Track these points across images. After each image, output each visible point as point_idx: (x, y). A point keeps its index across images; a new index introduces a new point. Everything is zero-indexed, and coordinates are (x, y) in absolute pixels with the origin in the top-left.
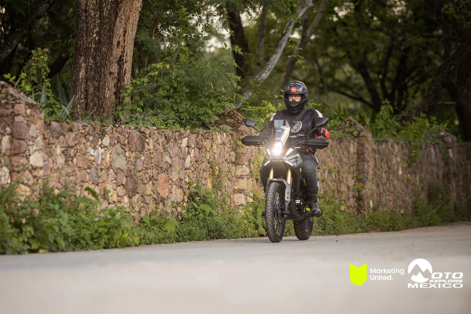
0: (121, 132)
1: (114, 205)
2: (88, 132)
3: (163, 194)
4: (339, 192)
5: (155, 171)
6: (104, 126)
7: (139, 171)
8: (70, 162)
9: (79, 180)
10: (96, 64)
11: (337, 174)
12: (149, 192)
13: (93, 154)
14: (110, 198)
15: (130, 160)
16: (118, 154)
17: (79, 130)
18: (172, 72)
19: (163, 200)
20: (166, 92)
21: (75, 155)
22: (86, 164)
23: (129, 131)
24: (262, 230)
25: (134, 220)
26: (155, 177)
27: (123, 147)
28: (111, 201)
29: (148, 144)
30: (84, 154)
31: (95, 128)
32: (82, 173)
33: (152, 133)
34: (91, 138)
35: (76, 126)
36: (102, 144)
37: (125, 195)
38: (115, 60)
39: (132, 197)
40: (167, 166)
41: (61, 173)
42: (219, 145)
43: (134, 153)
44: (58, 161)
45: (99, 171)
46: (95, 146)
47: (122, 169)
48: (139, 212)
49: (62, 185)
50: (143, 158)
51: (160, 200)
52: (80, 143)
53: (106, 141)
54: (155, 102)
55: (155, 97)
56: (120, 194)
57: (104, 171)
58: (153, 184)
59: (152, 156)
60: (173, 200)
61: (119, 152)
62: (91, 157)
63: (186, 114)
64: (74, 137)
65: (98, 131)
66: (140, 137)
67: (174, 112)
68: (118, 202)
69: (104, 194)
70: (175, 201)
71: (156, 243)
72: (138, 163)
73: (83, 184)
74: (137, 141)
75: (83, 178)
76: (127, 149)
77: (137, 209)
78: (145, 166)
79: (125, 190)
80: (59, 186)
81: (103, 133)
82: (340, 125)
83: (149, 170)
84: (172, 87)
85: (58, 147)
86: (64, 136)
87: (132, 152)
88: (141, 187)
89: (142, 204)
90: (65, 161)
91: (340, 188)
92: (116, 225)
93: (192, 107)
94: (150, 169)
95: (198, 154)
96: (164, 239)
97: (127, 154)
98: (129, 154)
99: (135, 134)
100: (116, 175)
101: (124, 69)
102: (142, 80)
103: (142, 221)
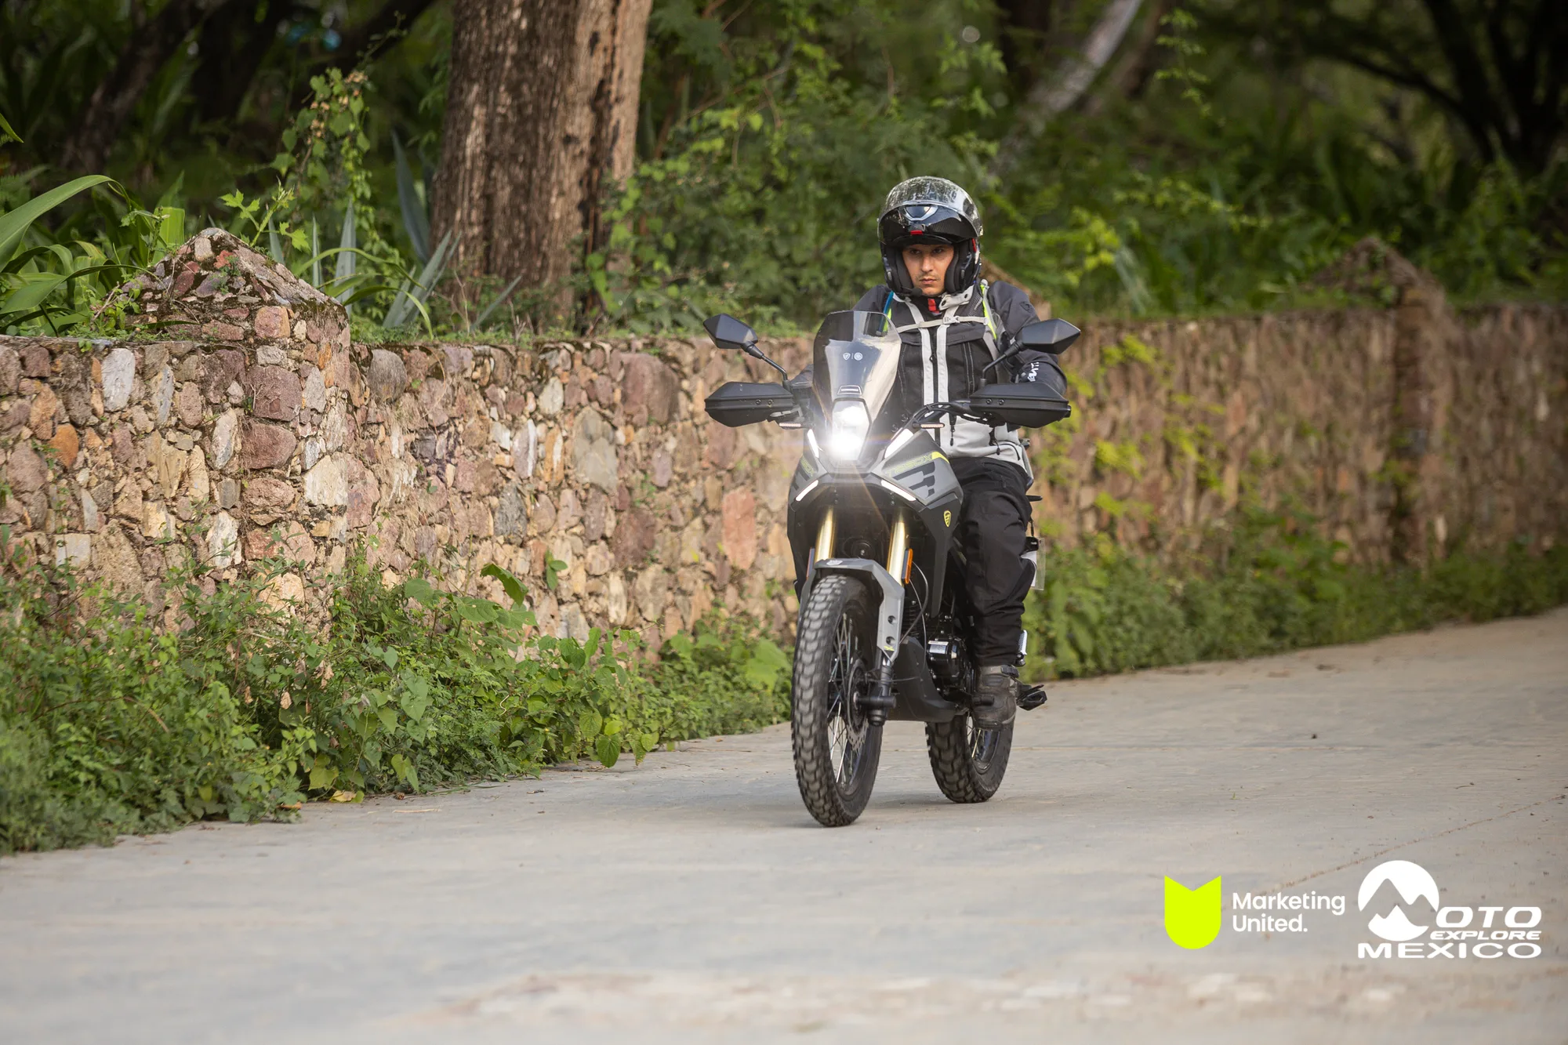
0: (600, 365)
1: (576, 605)
2: (492, 374)
3: (739, 557)
4: (1330, 494)
5: (711, 484)
6: (546, 351)
7: (660, 489)
8: (434, 479)
9: (464, 533)
10: (519, 109)
11: (1324, 439)
12: (691, 554)
13: (506, 445)
14: (564, 584)
15: (630, 453)
16: (591, 439)
17: (465, 370)
18: (773, 132)
19: (737, 577)
20: (749, 196)
21: (451, 454)
22: (485, 480)
23: (626, 357)
24: (1067, 656)
25: (642, 649)
26: (712, 505)
27: (607, 412)
28: (565, 595)
29: (689, 396)
30: (480, 449)
31: (514, 361)
32: (472, 511)
33: (704, 357)
34: (502, 394)
35: (454, 359)
36: (537, 408)
37: (613, 569)
38: (585, 95)
39: (636, 575)
40: (751, 463)
41: (403, 517)
43: (641, 431)
44: (396, 478)
45: (527, 500)
46: (514, 418)
47: (604, 486)
48: (661, 622)
49: (408, 555)
50: (671, 445)
51: (727, 576)
52: (465, 412)
53: (552, 398)
54: (713, 232)
55: (714, 214)
56: (596, 570)
57: (543, 497)
58: (706, 526)
59: (702, 434)
60: (770, 573)
61: (592, 430)
62: (503, 454)
63: (815, 271)
64: (447, 396)
65: (524, 367)
66: (663, 375)
67: (774, 266)
68: (591, 594)
69: (544, 573)
70: (779, 578)
71: (714, 733)
72: (655, 463)
73: (474, 546)
74: (653, 389)
75: (474, 528)
76: (619, 419)
77: (651, 614)
78: (678, 469)
79: (611, 556)
80: (399, 558)
81: (540, 373)
82: (1337, 264)
83: (692, 483)
84: (770, 181)
85: (396, 432)
86: (415, 393)
87: (636, 428)
88: (664, 539)
89: (670, 596)
90: (418, 477)
91: (1335, 479)
92: (584, 692)
93: (836, 248)
94: (695, 477)
96: (739, 717)
97: (621, 436)
98: (627, 435)
99: (647, 365)
100: (584, 507)
101: (613, 123)
102: (670, 165)
103: (667, 655)
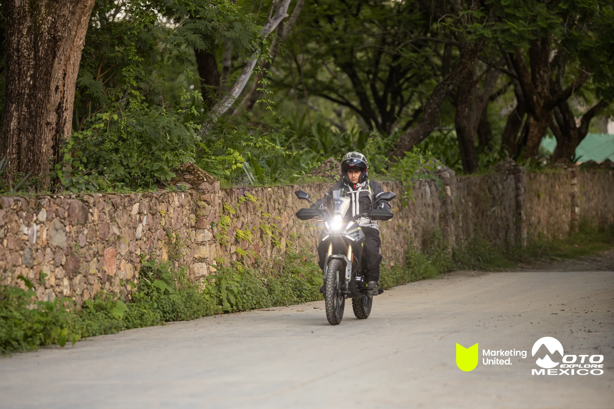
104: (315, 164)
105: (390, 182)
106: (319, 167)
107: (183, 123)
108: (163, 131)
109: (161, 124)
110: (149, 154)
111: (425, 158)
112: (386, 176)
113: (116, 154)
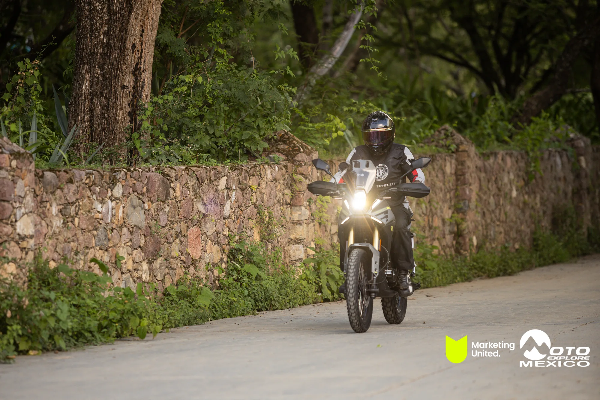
1: (129, 274)
3: (195, 254)
5: (183, 225)
7: (163, 227)
12: (175, 253)
14: (124, 266)
15: (150, 213)
19: (194, 262)
25: (156, 292)
26: (184, 233)
28: (124, 270)
37: (144, 260)
39: (153, 262)
40: (199, 216)
42: (269, 182)
47: (140, 226)
48: (163, 281)
50: (167, 209)
51: (190, 262)
56: (137, 260)
58: (182, 242)
59: (179, 205)
60: (207, 261)
68: (135, 270)
69: (116, 261)
70: (211, 262)
72: (160, 217)
77: (159, 277)
78: (170, 219)
79: (143, 254)
83: (175, 225)
88: (164, 247)
89: (167, 270)
94: (177, 222)
95: (240, 197)
100: (132, 234)
103: (166, 293)
104: (427, 132)
105: (514, 152)
106: (432, 136)
107: (276, 85)
108: (253, 95)
109: (251, 87)
110: (238, 122)
111: (555, 124)
112: (510, 145)
113: (201, 121)
